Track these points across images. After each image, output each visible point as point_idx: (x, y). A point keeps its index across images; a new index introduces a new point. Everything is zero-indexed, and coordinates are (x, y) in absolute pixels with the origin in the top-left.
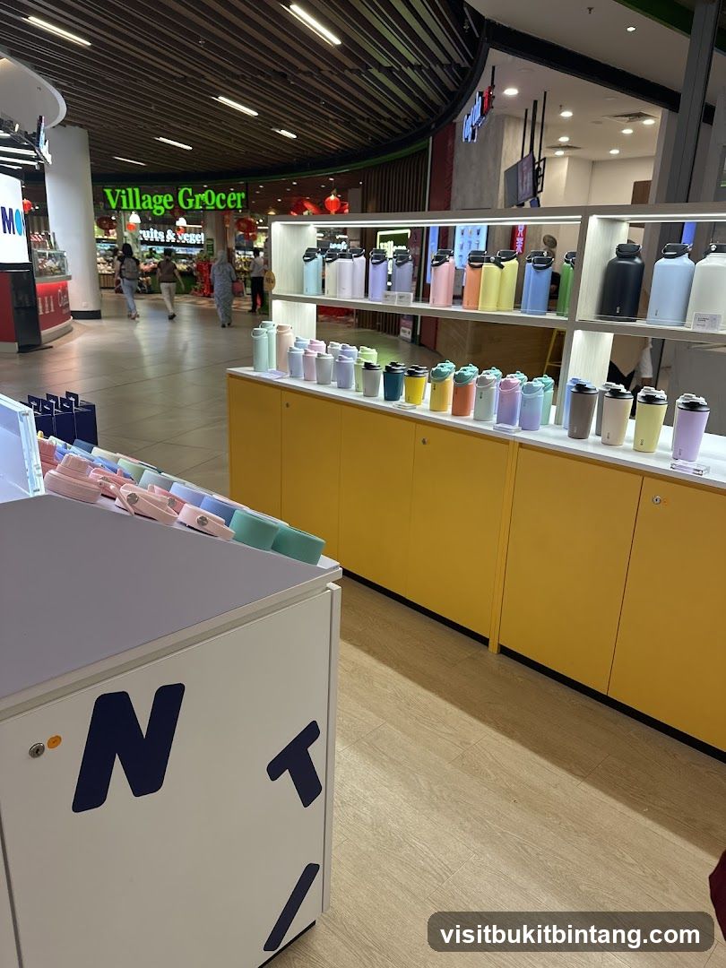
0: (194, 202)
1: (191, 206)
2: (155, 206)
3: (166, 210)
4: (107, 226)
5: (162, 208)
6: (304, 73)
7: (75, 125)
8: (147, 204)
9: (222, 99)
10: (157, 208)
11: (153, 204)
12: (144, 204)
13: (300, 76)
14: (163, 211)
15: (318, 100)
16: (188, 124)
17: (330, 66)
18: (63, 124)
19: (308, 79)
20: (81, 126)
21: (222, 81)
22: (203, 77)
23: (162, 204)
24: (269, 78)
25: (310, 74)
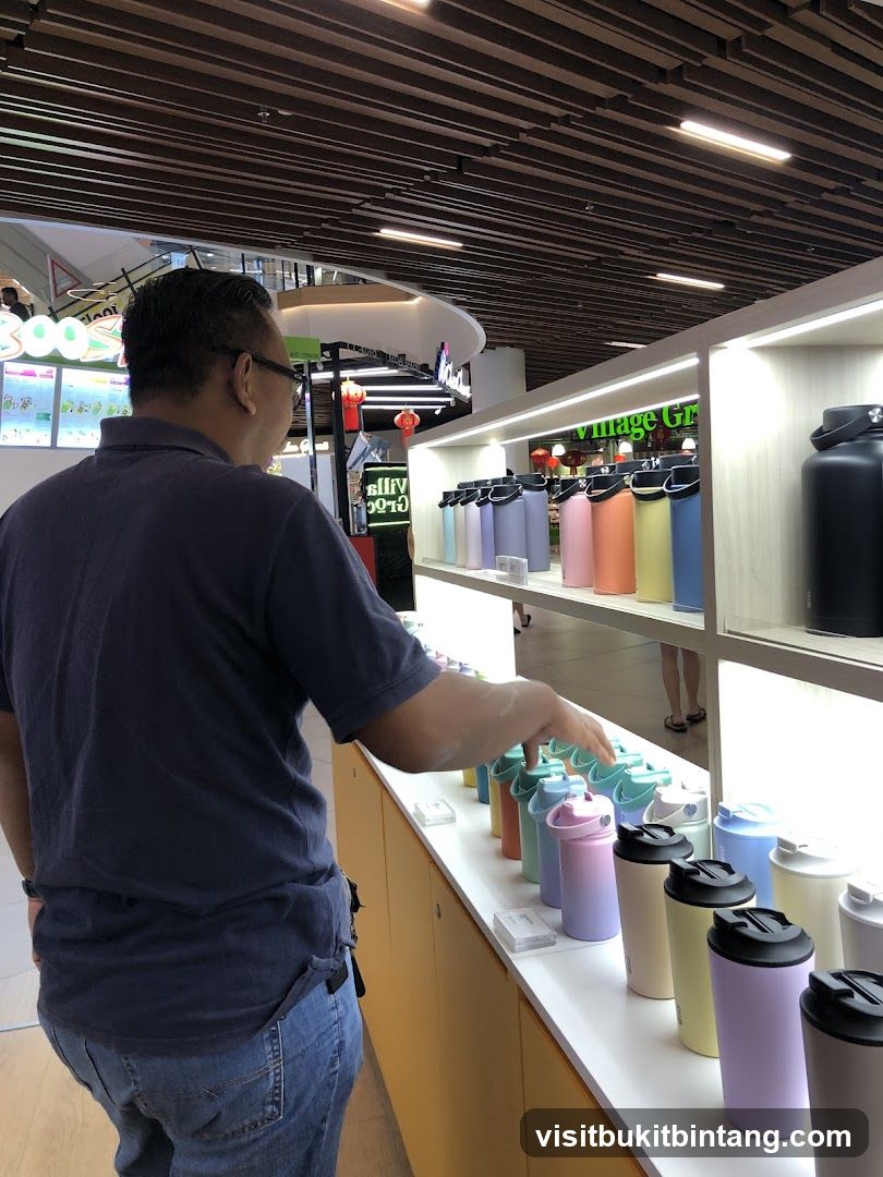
0: (683, 417)
1: (678, 422)
2: (633, 429)
3: (646, 432)
4: (573, 462)
5: (641, 431)
6: (760, 214)
7: (504, 345)
8: (623, 429)
9: (662, 277)
10: (635, 431)
11: (630, 426)
12: (619, 428)
13: (754, 218)
14: (642, 434)
15: (805, 248)
16: (638, 318)
17: (796, 195)
18: (489, 346)
19: (766, 221)
20: (512, 346)
21: (645, 252)
22: (622, 253)
23: (642, 426)
24: (710, 233)
25: (769, 214)
